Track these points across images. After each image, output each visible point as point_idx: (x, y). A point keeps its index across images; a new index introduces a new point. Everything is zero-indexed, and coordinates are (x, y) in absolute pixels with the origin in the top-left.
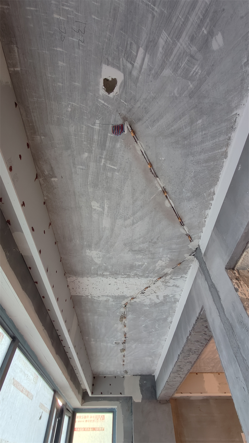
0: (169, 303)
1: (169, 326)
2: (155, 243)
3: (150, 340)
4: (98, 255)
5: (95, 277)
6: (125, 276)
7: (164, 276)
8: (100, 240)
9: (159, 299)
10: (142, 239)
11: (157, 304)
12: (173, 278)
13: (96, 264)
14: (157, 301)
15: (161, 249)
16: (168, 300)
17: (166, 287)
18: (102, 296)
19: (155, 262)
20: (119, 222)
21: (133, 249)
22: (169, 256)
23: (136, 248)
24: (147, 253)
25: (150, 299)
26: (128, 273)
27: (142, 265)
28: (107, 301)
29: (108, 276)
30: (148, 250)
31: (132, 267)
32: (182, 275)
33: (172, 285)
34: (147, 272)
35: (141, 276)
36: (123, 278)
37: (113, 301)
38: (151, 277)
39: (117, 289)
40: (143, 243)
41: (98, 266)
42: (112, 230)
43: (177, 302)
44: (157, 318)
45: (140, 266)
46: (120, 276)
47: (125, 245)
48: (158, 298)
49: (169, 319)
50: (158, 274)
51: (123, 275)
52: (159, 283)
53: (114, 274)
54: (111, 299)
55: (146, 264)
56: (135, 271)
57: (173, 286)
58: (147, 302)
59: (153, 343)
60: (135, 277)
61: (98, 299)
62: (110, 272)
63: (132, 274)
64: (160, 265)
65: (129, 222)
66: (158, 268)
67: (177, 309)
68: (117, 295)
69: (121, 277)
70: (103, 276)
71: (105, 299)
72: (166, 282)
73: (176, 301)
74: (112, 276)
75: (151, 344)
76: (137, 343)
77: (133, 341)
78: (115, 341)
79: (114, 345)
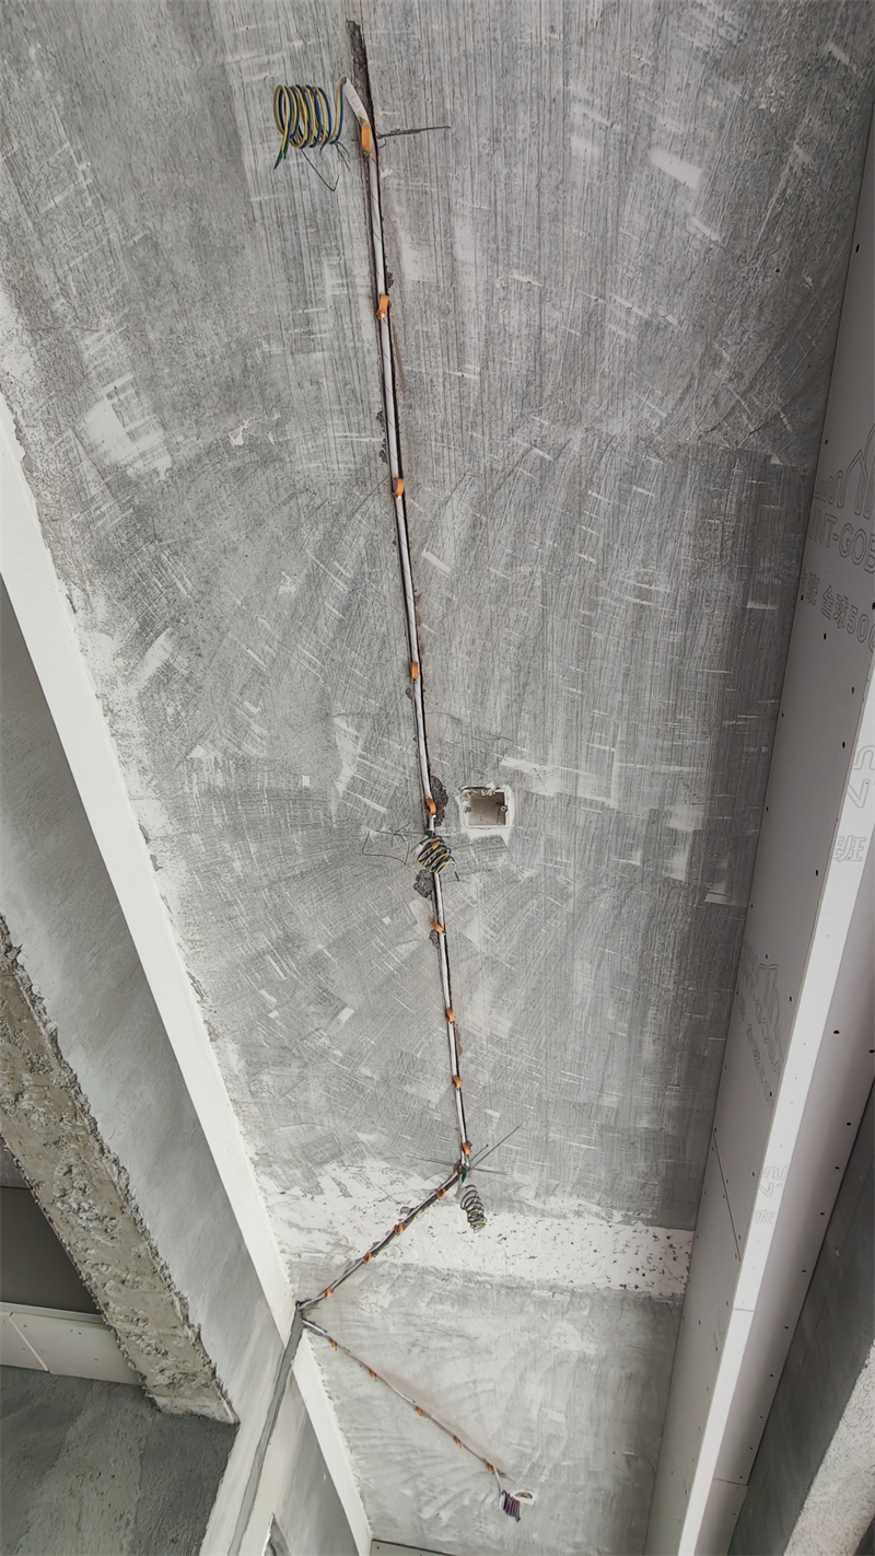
5: (581, 1287)
6: (479, 1278)
8: (553, 1369)
9: (334, 1179)
11: (334, 1156)
13: (572, 1321)
26: (471, 1285)
27: (433, 1301)
28: (550, 1191)
29: (536, 1284)
41: (565, 1316)
46: (497, 1280)
53: (518, 1288)
62: (530, 1295)
71: (552, 1199)
72: (337, 1244)
76: (333, 808)
77: (364, 829)
78: (506, 839)
79: (509, 762)
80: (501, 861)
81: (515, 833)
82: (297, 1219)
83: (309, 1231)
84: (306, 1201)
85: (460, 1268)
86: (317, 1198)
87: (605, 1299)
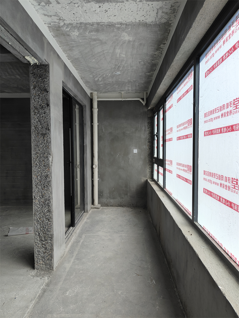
5: (128, 22)
6: (101, 24)
8: (122, 45)
13: (126, 32)
15: (80, 41)
17: (57, 15)
19: (80, 34)
22: (73, 38)
23: (97, 42)
26: (99, 26)
27: (90, 32)
29: (117, 23)
31: (97, 31)
32: (50, 25)
35: (86, 24)
36: (103, 22)
38: (77, 23)
40: (94, 44)
41: (125, 31)
42: (114, 48)
46: (106, 24)
51: (103, 25)
53: (112, 25)
55: (87, 33)
56: (93, 28)
60: (92, 23)
62: (115, 27)
63: (96, 26)
69: (104, 23)
70: (121, 24)
72: (60, 19)
82: (46, 13)
83: (51, 16)
84: (47, 7)
85: (96, 22)
86: (50, 5)
87: (134, 25)
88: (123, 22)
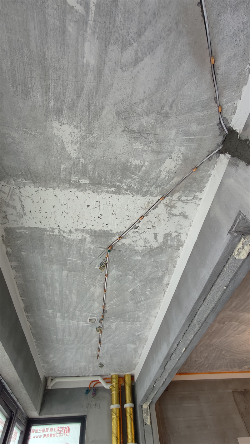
0: (170, 249)
1: (163, 292)
2: (167, 116)
3: (136, 316)
4: (73, 136)
5: (66, 188)
6: (113, 189)
7: (170, 194)
9: (157, 241)
10: (146, 103)
11: (153, 250)
12: (183, 198)
13: (69, 158)
14: (155, 244)
15: (174, 132)
16: (169, 243)
17: (171, 216)
18: (76, 230)
19: (161, 162)
20: (114, 52)
21: (130, 128)
22: (183, 149)
24: (151, 138)
25: (145, 240)
26: (118, 184)
27: (140, 167)
28: (83, 241)
29: (87, 188)
30: (153, 132)
31: (125, 170)
32: (196, 194)
33: (178, 214)
34: (147, 184)
35: (138, 192)
36: (110, 193)
37: (92, 242)
38: (151, 195)
39: (99, 216)
40: (148, 114)
41: (72, 162)
42: (100, 73)
43: (181, 248)
44: (150, 277)
45: (138, 169)
46: (105, 189)
47: (118, 114)
48: (156, 239)
49: (166, 279)
50: (162, 188)
51: (110, 187)
52: (161, 208)
53: (96, 184)
54: (89, 239)
55: (147, 164)
56: (129, 180)
57: (180, 215)
58: (140, 246)
59: (140, 321)
60: (128, 193)
61: (69, 237)
62: (90, 179)
63: (124, 186)
64: (167, 169)
65: (129, 54)
66: (163, 175)
67: (179, 260)
68: (97, 229)
69: (107, 192)
70: (79, 186)
71: (80, 238)
72: (172, 207)
73: (180, 245)
74: (93, 187)
75: (137, 323)
76: (119, 320)
77: (114, 318)
78: (89, 317)
79: (88, 325)
80: (90, 315)
81: (88, 318)
87: (55, 180)
88: (76, 190)
